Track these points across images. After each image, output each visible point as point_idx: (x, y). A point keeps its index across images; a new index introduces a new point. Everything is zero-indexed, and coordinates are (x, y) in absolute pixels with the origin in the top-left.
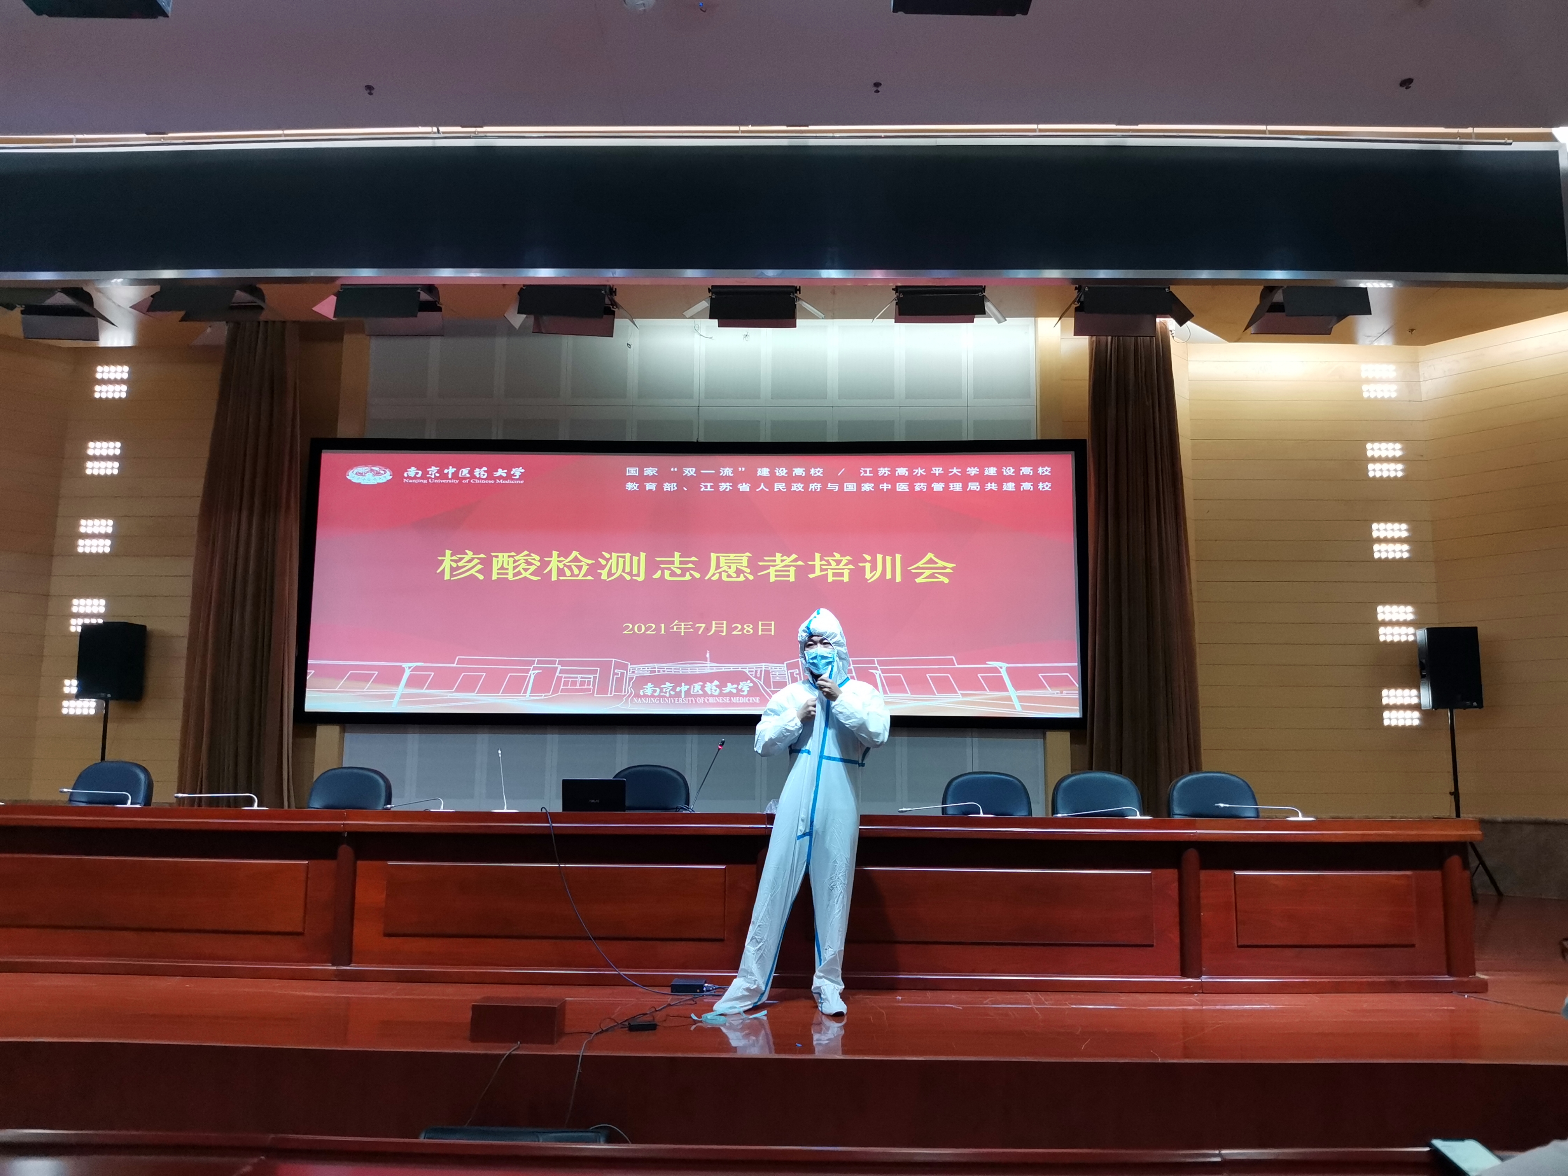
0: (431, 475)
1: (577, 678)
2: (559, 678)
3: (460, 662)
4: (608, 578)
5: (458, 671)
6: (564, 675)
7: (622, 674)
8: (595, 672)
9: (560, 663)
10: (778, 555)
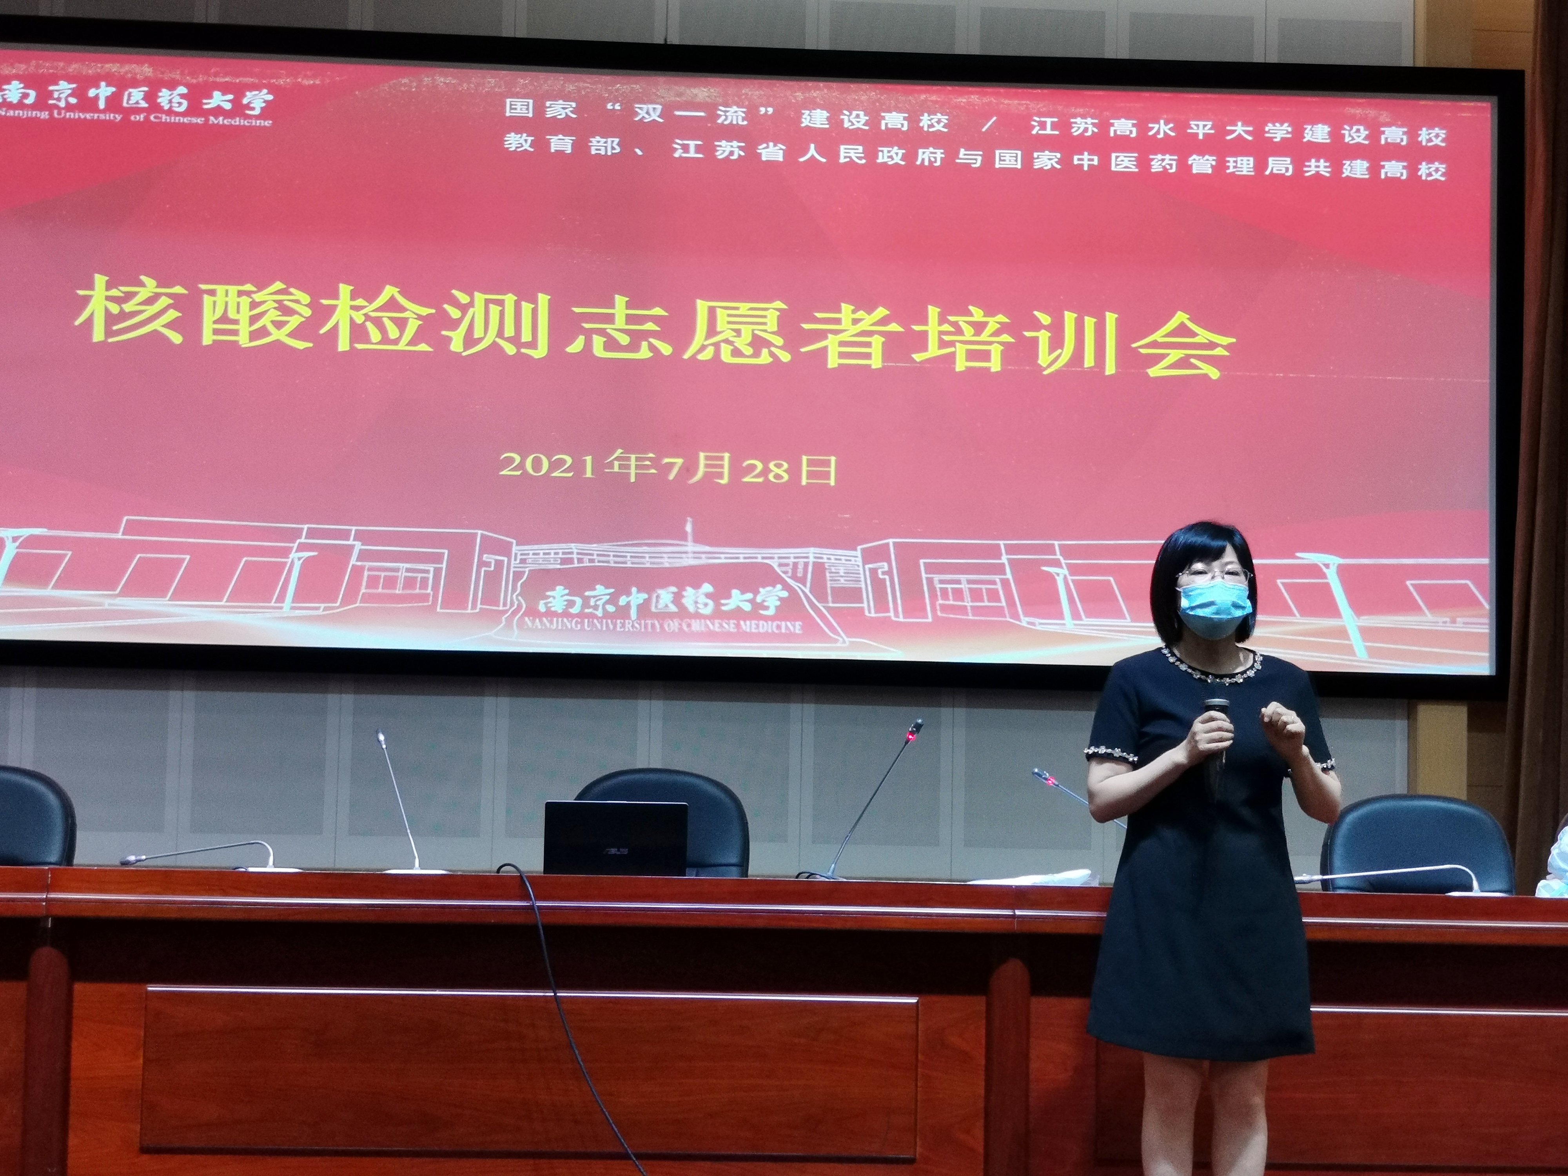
0: (59, 99)
1: (397, 570)
2: (357, 571)
3: (131, 528)
4: (465, 349)
5: (127, 549)
6: (368, 564)
7: (499, 564)
8: (437, 559)
9: (359, 536)
10: (846, 308)
